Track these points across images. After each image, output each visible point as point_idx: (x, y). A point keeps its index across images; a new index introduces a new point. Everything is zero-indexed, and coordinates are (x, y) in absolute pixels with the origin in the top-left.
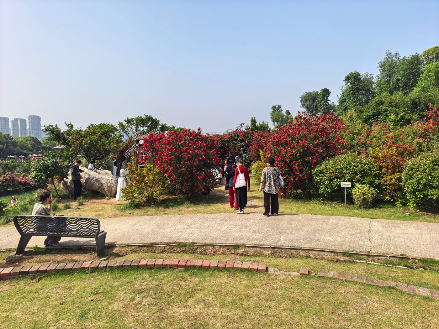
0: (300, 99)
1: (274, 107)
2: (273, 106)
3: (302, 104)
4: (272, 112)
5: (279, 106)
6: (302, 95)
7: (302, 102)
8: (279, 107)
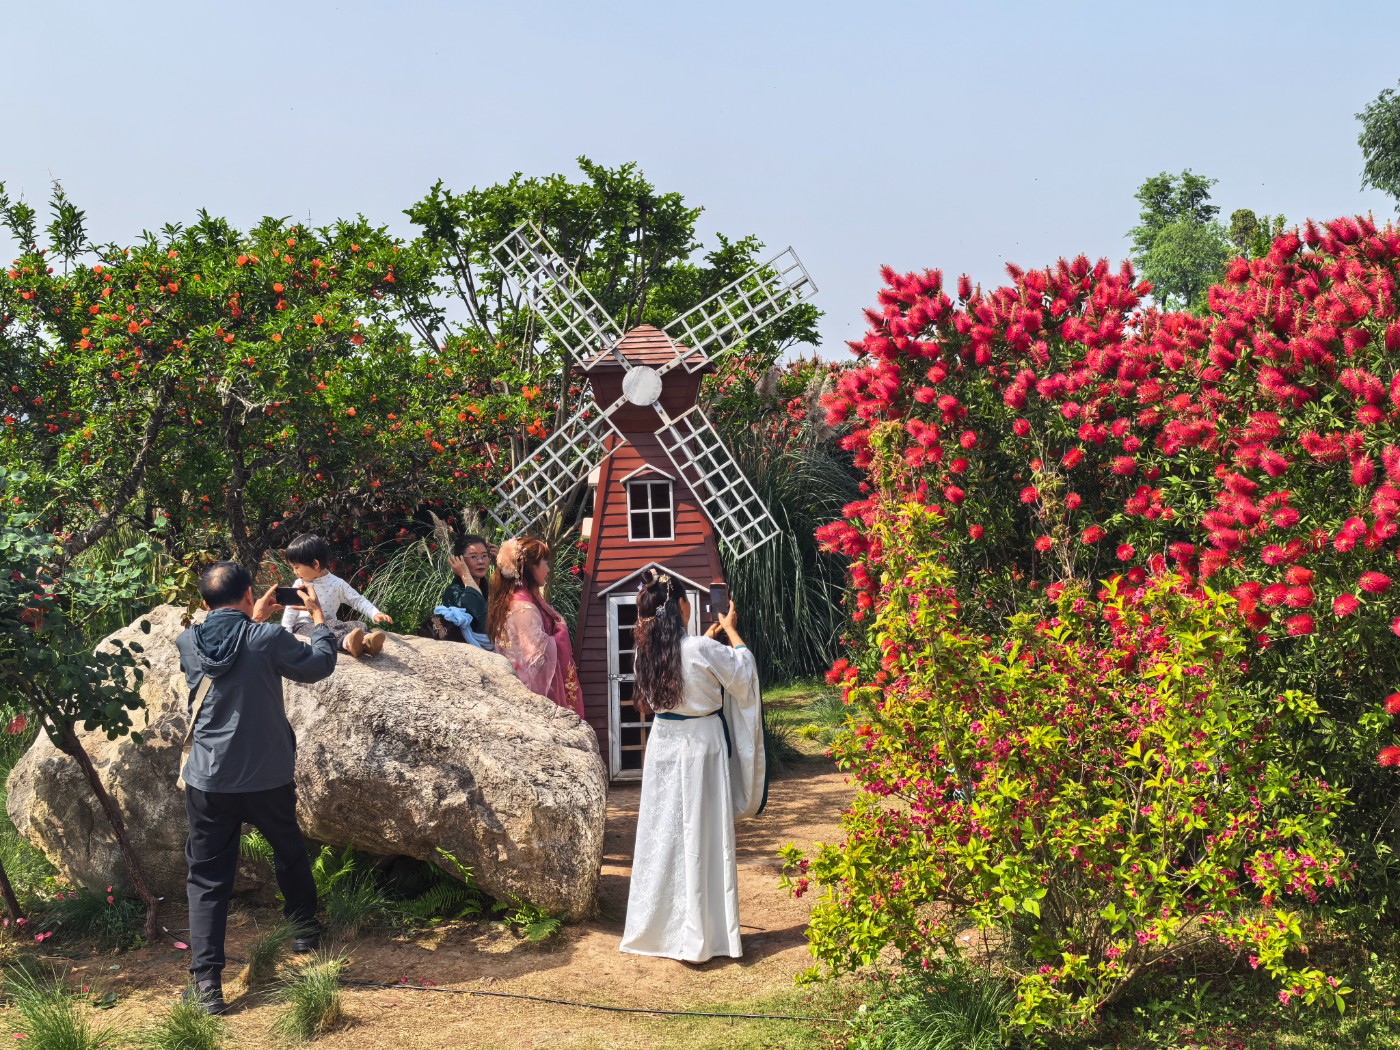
0: (1360, 128)
1: (1157, 191)
2: (1153, 183)
3: (1370, 168)
4: (1142, 224)
5: (1191, 182)
6: (1372, 99)
7: (1373, 152)
8: (1196, 189)
